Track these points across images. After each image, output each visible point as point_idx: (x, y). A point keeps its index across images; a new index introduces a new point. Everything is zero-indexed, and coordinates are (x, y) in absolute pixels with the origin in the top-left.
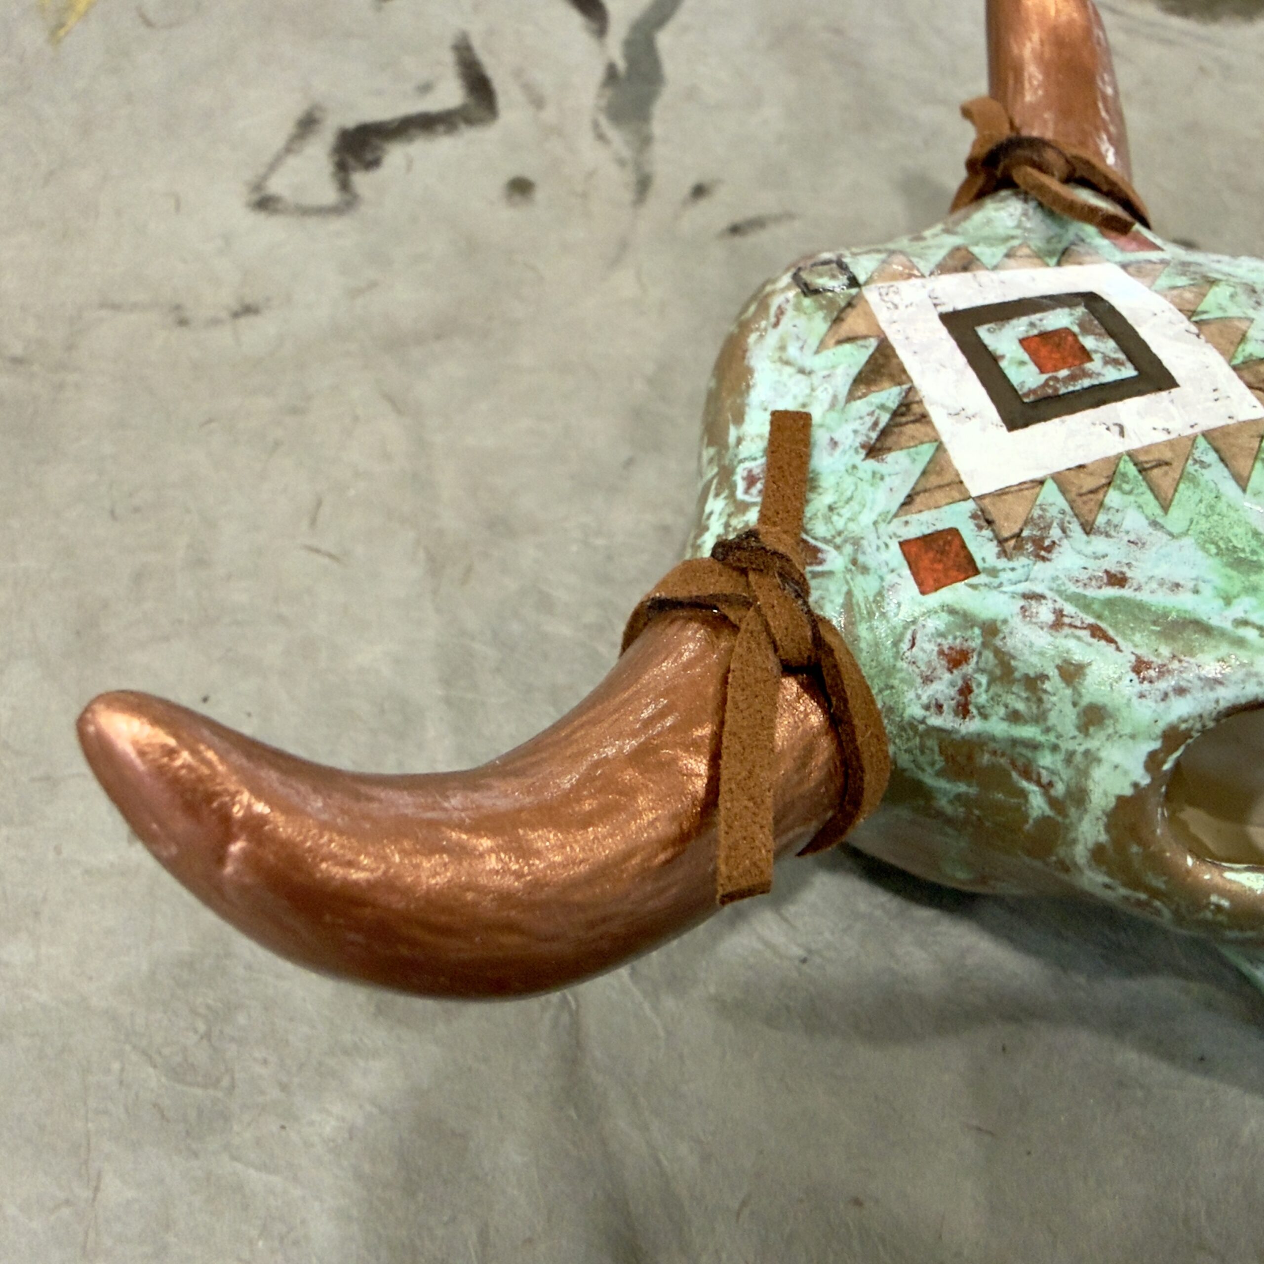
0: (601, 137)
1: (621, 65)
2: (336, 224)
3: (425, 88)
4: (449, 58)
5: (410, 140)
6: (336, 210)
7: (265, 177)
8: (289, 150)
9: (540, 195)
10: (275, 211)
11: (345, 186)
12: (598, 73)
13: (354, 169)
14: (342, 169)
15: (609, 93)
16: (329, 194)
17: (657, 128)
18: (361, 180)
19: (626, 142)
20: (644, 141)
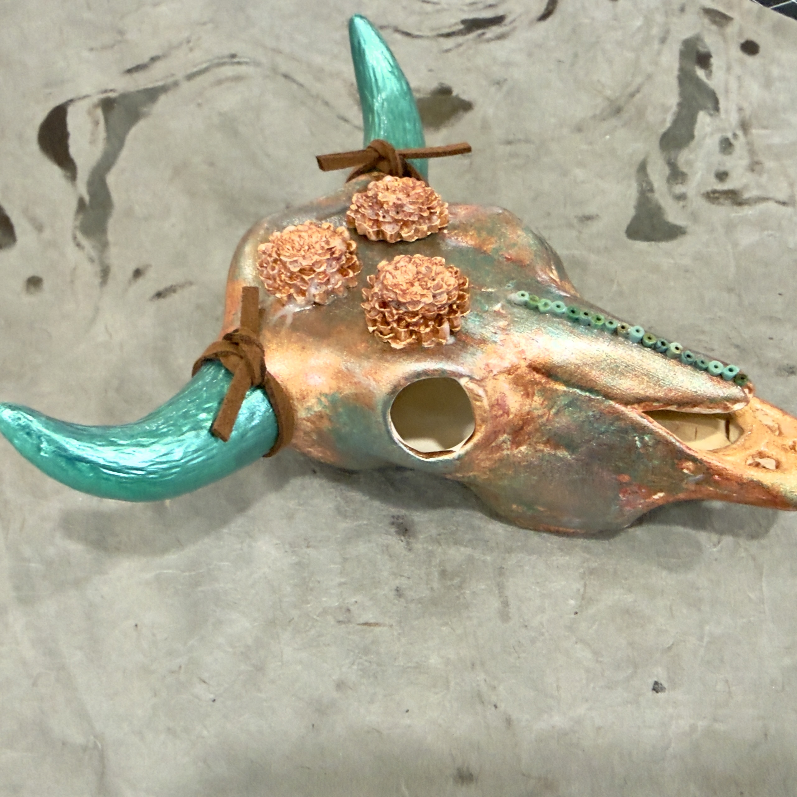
0: (78, 245)
1: (87, 198)
9: (46, 285)
12: (74, 204)
19: (93, 247)
20: (104, 246)
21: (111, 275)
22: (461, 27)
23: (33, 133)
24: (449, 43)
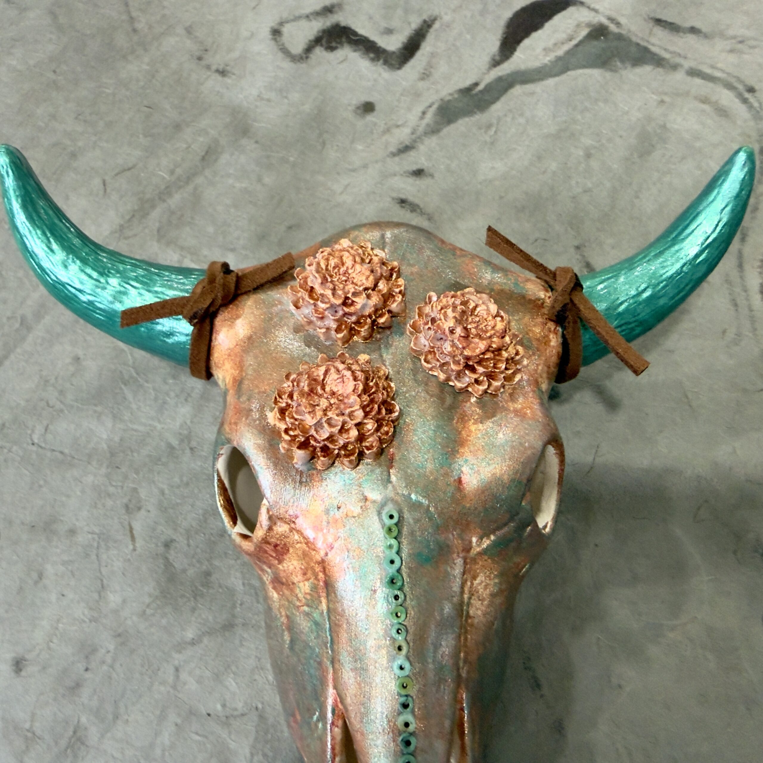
0: (424, 113)
1: (481, 87)
2: (287, 64)
3: (389, 31)
4: (415, 24)
5: (355, 51)
6: (294, 58)
7: (288, 22)
8: (308, 16)
10: (275, 39)
11: (309, 49)
12: (468, 83)
13: (322, 45)
14: (317, 41)
15: (456, 95)
16: (299, 49)
17: (447, 130)
18: (319, 52)
19: (428, 125)
20: (435, 131)
21: (405, 155)
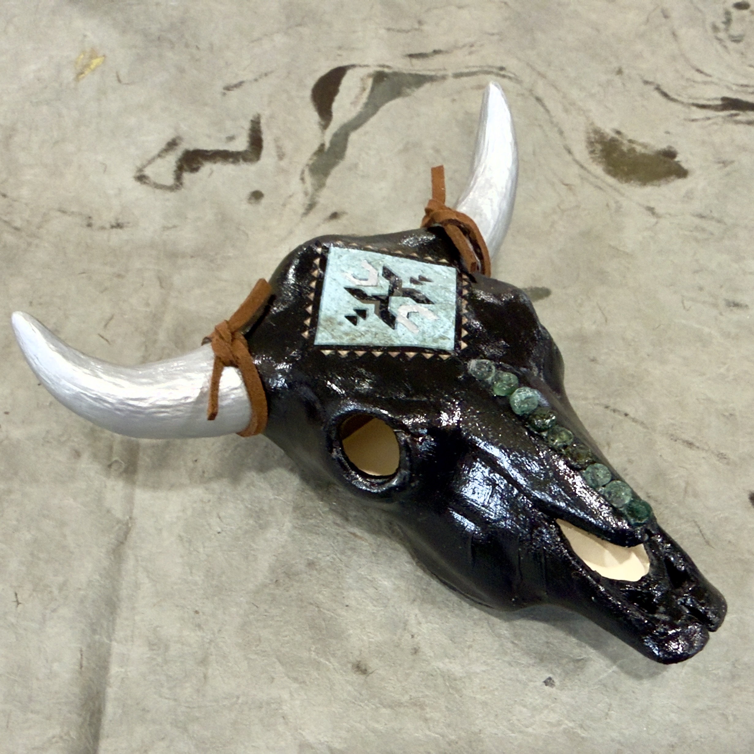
0: (302, 179)
1: (327, 145)
2: (170, 195)
3: (231, 138)
4: (247, 125)
5: (215, 163)
6: (171, 189)
7: (145, 166)
8: (159, 156)
9: (264, 201)
10: (145, 183)
11: (178, 177)
12: (316, 147)
13: (186, 171)
14: (180, 169)
15: (315, 158)
16: (170, 180)
17: (329, 181)
18: (187, 176)
19: (313, 185)
20: (320, 186)
21: (314, 210)
22: (719, 102)
23: (311, 82)
24: (700, 114)
